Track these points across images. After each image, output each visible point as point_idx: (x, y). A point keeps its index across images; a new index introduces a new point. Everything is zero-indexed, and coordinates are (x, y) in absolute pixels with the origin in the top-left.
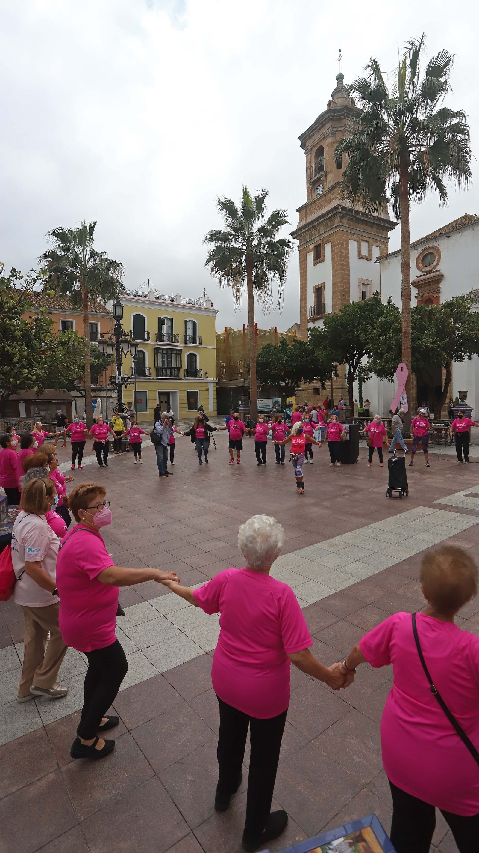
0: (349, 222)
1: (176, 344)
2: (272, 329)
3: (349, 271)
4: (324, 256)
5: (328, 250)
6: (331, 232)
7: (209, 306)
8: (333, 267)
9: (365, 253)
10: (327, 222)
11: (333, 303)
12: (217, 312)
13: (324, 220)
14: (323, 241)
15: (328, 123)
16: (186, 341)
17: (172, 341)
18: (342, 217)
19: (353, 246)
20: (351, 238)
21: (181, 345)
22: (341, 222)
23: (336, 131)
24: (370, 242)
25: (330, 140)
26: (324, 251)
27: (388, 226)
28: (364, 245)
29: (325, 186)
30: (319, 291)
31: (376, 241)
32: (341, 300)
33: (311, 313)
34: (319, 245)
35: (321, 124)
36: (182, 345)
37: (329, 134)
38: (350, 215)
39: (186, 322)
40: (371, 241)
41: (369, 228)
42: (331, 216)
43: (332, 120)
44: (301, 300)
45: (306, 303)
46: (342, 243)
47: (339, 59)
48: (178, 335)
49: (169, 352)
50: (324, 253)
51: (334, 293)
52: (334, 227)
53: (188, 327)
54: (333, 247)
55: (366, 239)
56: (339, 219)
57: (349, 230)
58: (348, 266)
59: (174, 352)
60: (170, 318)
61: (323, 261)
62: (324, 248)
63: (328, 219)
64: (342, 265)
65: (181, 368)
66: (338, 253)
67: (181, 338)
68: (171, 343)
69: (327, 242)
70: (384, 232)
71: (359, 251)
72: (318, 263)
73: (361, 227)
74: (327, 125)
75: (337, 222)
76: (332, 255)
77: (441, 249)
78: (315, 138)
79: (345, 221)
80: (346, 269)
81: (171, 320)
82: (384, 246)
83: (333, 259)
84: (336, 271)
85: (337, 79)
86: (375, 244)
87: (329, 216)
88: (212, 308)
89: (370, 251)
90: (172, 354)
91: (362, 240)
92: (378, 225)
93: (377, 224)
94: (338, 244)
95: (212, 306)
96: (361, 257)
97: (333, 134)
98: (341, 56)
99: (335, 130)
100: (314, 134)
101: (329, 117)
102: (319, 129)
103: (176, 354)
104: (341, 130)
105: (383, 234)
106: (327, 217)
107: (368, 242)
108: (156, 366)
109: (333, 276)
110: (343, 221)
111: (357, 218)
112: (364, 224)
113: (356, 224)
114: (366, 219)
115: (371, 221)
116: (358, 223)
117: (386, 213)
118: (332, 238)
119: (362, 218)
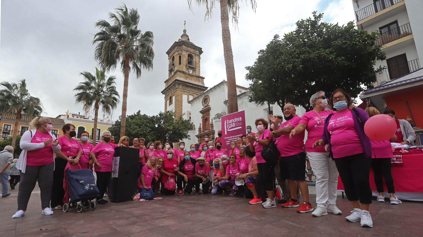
0: (183, 87)
3: (182, 108)
4: (172, 101)
6: (175, 91)
13: (172, 86)
14: (172, 95)
18: (179, 84)
19: (185, 97)
20: (184, 93)
22: (178, 87)
23: (179, 50)
25: (176, 53)
27: (203, 88)
28: (190, 97)
29: (174, 72)
31: (197, 95)
37: (176, 51)
38: (183, 84)
41: (193, 89)
46: (179, 96)
47: (185, 24)
52: (175, 88)
54: (175, 97)
56: (177, 85)
57: (182, 90)
58: (182, 106)
62: (172, 98)
64: (178, 105)
71: (188, 99)
72: (170, 104)
76: (175, 101)
77: (210, 96)
78: (172, 53)
79: (181, 87)
80: (180, 107)
84: (176, 107)
87: (174, 84)
91: (190, 94)
92: (198, 88)
96: (188, 102)
99: (178, 49)
100: (171, 51)
102: (173, 49)
104: (181, 50)
105: (201, 92)
107: (193, 95)
110: (180, 86)
111: (187, 85)
112: (190, 88)
113: (186, 88)
114: (191, 85)
115: (194, 86)
116: (187, 87)
117: (203, 83)
118: (175, 94)
119: (189, 85)
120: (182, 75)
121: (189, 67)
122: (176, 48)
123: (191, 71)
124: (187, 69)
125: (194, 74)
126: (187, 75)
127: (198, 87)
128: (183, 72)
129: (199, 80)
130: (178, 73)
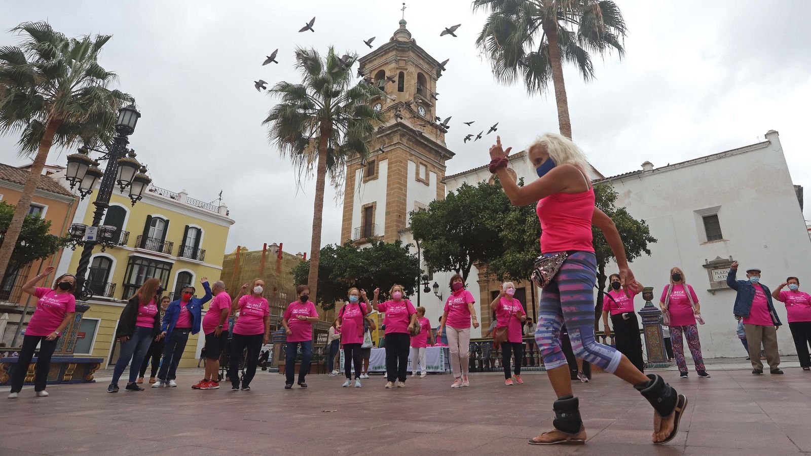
0: (408, 142)
1: (166, 255)
2: (300, 254)
3: (406, 191)
4: (377, 173)
5: (383, 167)
6: (389, 149)
7: (223, 213)
8: (388, 186)
9: (422, 176)
10: (385, 138)
11: (386, 224)
12: (232, 222)
13: (382, 137)
14: (378, 157)
15: (392, 51)
16: (181, 253)
17: (160, 250)
18: (402, 135)
19: (411, 167)
20: (410, 158)
21: (173, 258)
22: (401, 140)
23: (399, 60)
25: (393, 65)
26: (378, 167)
27: (446, 154)
28: (422, 169)
29: (384, 105)
30: (369, 211)
31: (434, 167)
32: (397, 222)
33: (355, 235)
34: (373, 162)
35: (385, 51)
36: (175, 258)
37: (392, 61)
38: (410, 136)
39: (187, 228)
40: (429, 166)
41: (427, 153)
42: (391, 133)
43: (397, 50)
44: (344, 220)
45: (350, 224)
46: (401, 161)
47: (403, 9)
48: (171, 244)
49: (153, 264)
50: (378, 170)
51: (387, 213)
52: (392, 144)
53: (189, 235)
54: (389, 164)
55: (424, 162)
56: (399, 137)
57: (408, 150)
58: (406, 186)
59: (161, 266)
60: (166, 219)
61: (376, 178)
62: (378, 165)
64: (399, 183)
65: (165, 289)
66: (395, 170)
67: (176, 249)
68: (159, 253)
69: (383, 159)
70: (442, 160)
71: (417, 174)
72: (369, 180)
73: (419, 149)
74: (390, 53)
75: (396, 139)
76: (388, 173)
77: (516, 172)
78: (376, 63)
79: (405, 140)
80: (404, 188)
81: (167, 222)
82: (441, 173)
83: (389, 176)
84: (392, 189)
85: (400, 23)
86: (433, 170)
87: (388, 132)
88: (227, 216)
89: (427, 175)
90: (156, 268)
91: (421, 163)
92: (437, 152)
93: (435, 150)
94: (397, 162)
95: (227, 214)
96: (419, 180)
97: (397, 61)
98: (404, 8)
99: (398, 58)
100: (375, 59)
101: (394, 46)
102: (382, 56)
103: (163, 269)
104: (405, 60)
105: (440, 162)
106: (385, 134)
107: (426, 166)
108: (126, 282)
109: (388, 195)
110: (403, 139)
111: (417, 140)
112: (423, 147)
113: (415, 146)
114: (426, 143)
115: (430, 145)
116: (418, 145)
117: (443, 141)
118: (389, 156)
119: (422, 141)
120: (408, 115)
121: (422, 101)
122: (394, 53)
123: (423, 110)
124: (418, 105)
125: (427, 118)
126: (416, 118)
127: (437, 149)
128: (411, 110)
129: (437, 135)
130: (400, 109)
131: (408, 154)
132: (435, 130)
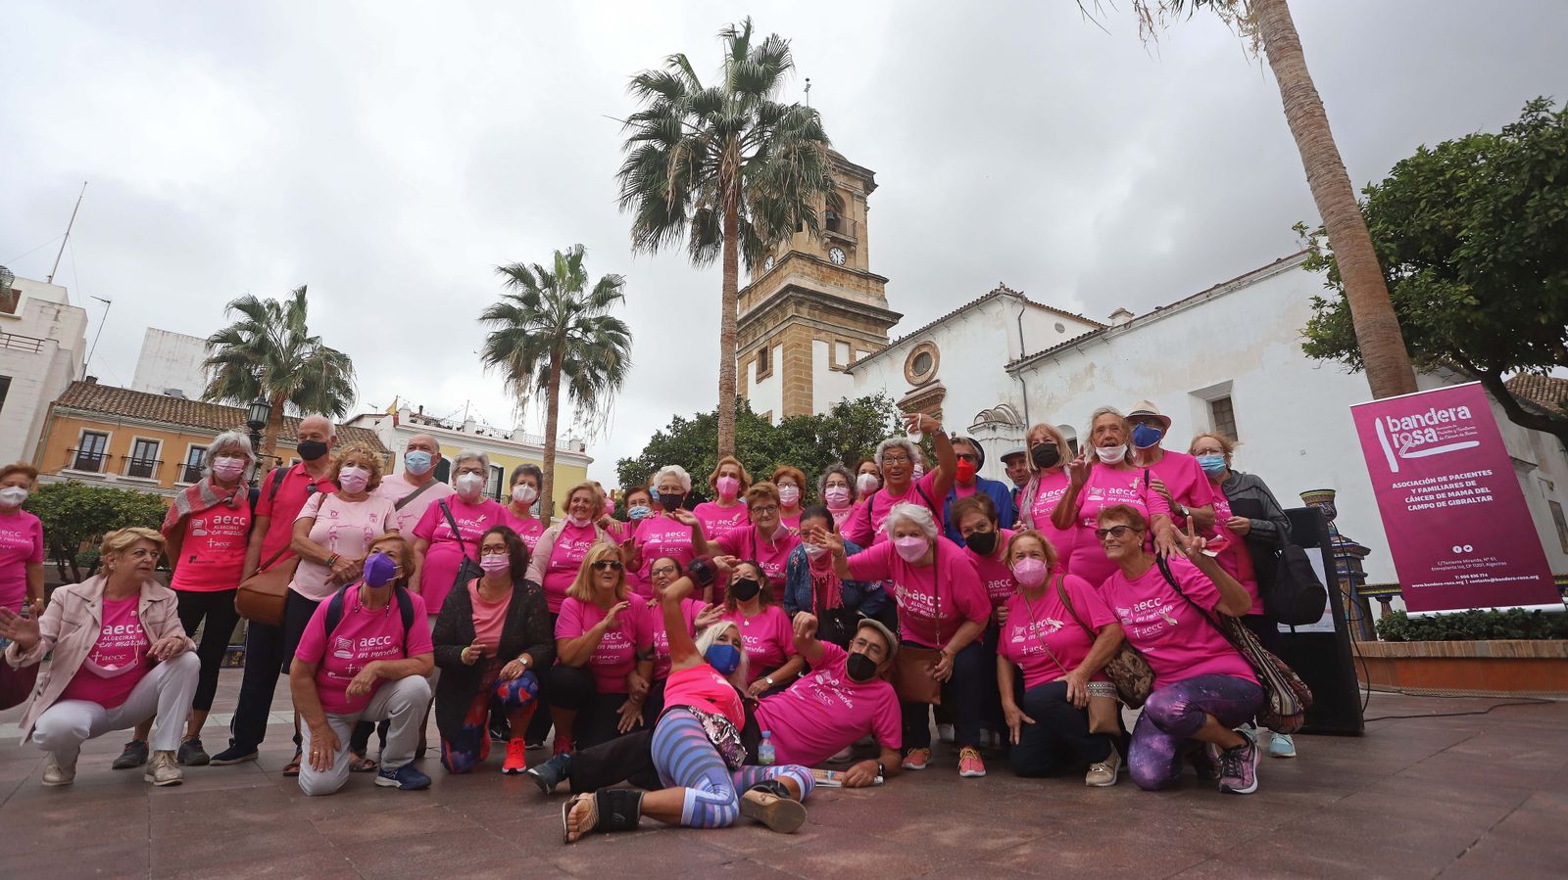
0: (812, 311)
3: (811, 389)
4: (771, 366)
5: (777, 356)
6: (782, 327)
8: (784, 384)
9: (842, 360)
10: (776, 311)
13: (772, 309)
14: (770, 343)
18: (799, 303)
19: (820, 350)
20: (816, 336)
22: (797, 311)
24: (853, 343)
26: (772, 358)
27: (885, 318)
28: (841, 349)
31: (863, 341)
34: (764, 350)
38: (813, 301)
41: (849, 323)
42: (781, 302)
46: (801, 345)
50: (771, 362)
52: (785, 319)
54: (787, 351)
55: (843, 339)
56: (794, 307)
57: (811, 324)
58: (811, 382)
61: (770, 375)
62: (772, 353)
63: (776, 307)
64: (798, 379)
66: (791, 360)
69: (777, 344)
70: (879, 329)
71: (832, 358)
72: (763, 378)
73: (834, 320)
75: (791, 311)
76: (783, 364)
79: (804, 311)
80: (809, 386)
83: (784, 370)
84: (789, 389)
86: (862, 347)
87: (779, 301)
88: (581, 455)
91: (837, 341)
92: (867, 317)
93: (863, 316)
94: (795, 346)
95: (584, 450)
96: (835, 368)
105: (876, 332)
106: (775, 303)
107: (849, 344)
109: (784, 399)
110: (801, 309)
111: (826, 305)
112: (839, 315)
113: (825, 316)
114: (842, 307)
115: (852, 310)
116: (829, 313)
117: (882, 298)
118: (784, 338)
119: (835, 305)
120: (808, 268)
121: (834, 240)
123: (840, 253)
124: (827, 248)
125: (850, 266)
126: (824, 269)
127: (865, 313)
128: (813, 260)
129: (868, 288)
130: (794, 261)
131: (812, 330)
132: (864, 282)
